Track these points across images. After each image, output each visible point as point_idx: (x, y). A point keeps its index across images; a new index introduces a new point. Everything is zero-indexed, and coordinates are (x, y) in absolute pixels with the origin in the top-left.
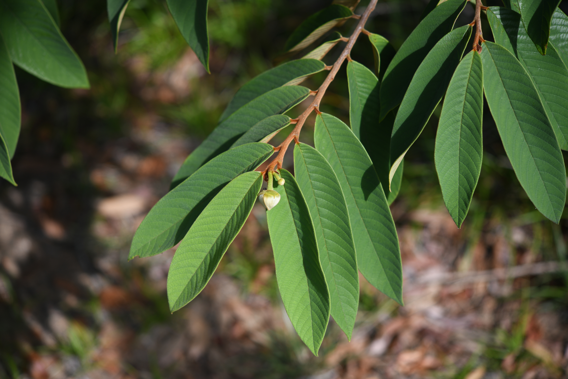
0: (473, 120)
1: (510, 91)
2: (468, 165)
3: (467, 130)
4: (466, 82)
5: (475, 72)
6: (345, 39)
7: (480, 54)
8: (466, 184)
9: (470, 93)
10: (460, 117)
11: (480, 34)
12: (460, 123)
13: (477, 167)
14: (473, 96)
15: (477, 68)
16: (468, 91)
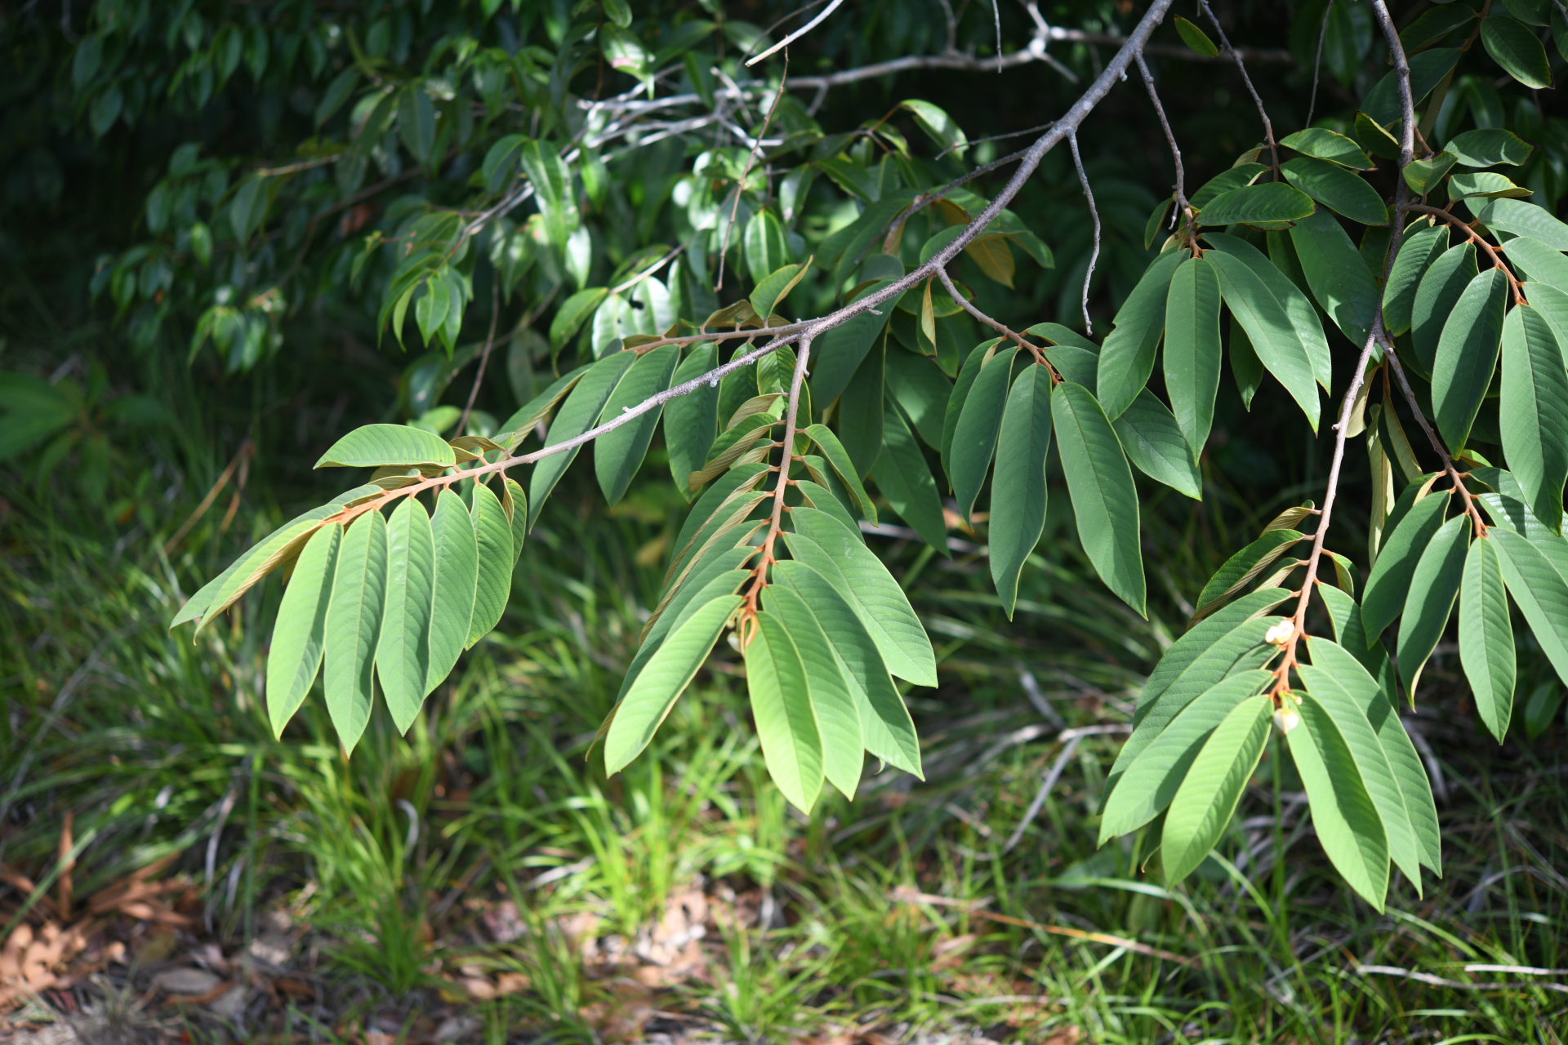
0: (1496, 611)
1: (1529, 579)
2: (1500, 665)
3: (1492, 625)
4: (1480, 570)
5: (1488, 558)
6: (1304, 563)
7: (1487, 539)
8: (1502, 688)
9: (1488, 582)
10: (1479, 611)
11: (1479, 521)
12: (1481, 618)
13: (1511, 664)
14: (1491, 585)
15: (1489, 554)
16: (1485, 580)
